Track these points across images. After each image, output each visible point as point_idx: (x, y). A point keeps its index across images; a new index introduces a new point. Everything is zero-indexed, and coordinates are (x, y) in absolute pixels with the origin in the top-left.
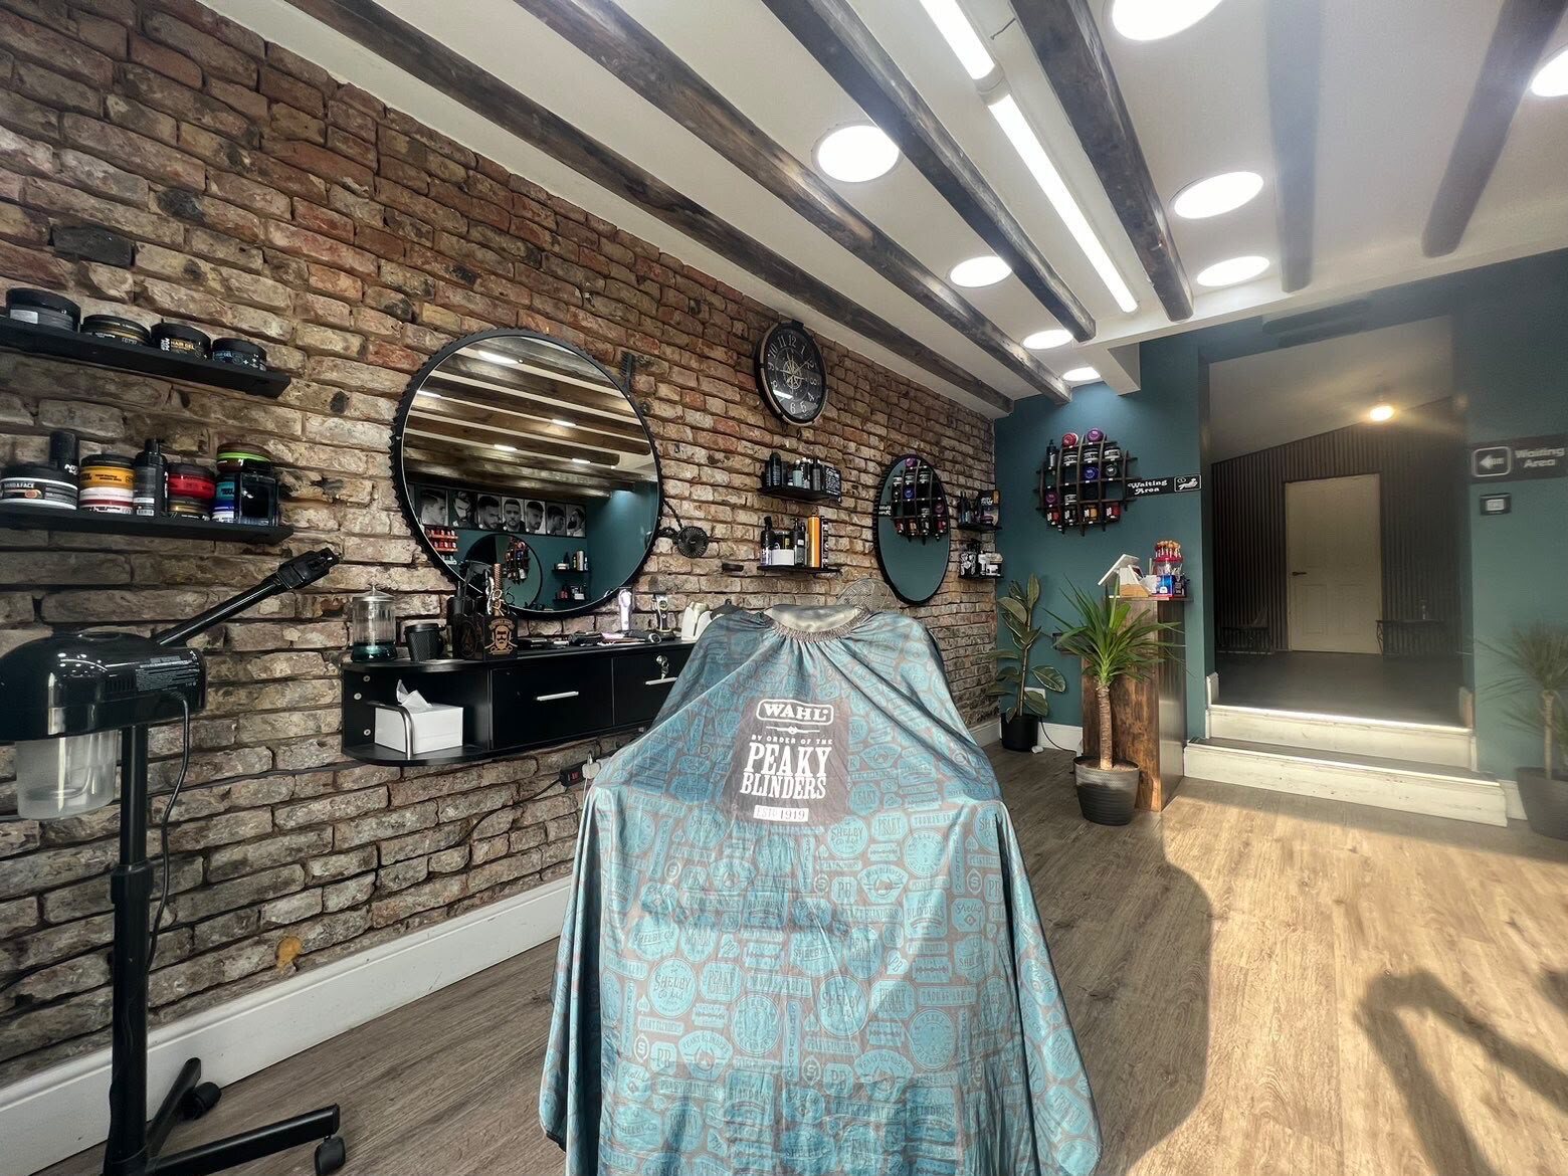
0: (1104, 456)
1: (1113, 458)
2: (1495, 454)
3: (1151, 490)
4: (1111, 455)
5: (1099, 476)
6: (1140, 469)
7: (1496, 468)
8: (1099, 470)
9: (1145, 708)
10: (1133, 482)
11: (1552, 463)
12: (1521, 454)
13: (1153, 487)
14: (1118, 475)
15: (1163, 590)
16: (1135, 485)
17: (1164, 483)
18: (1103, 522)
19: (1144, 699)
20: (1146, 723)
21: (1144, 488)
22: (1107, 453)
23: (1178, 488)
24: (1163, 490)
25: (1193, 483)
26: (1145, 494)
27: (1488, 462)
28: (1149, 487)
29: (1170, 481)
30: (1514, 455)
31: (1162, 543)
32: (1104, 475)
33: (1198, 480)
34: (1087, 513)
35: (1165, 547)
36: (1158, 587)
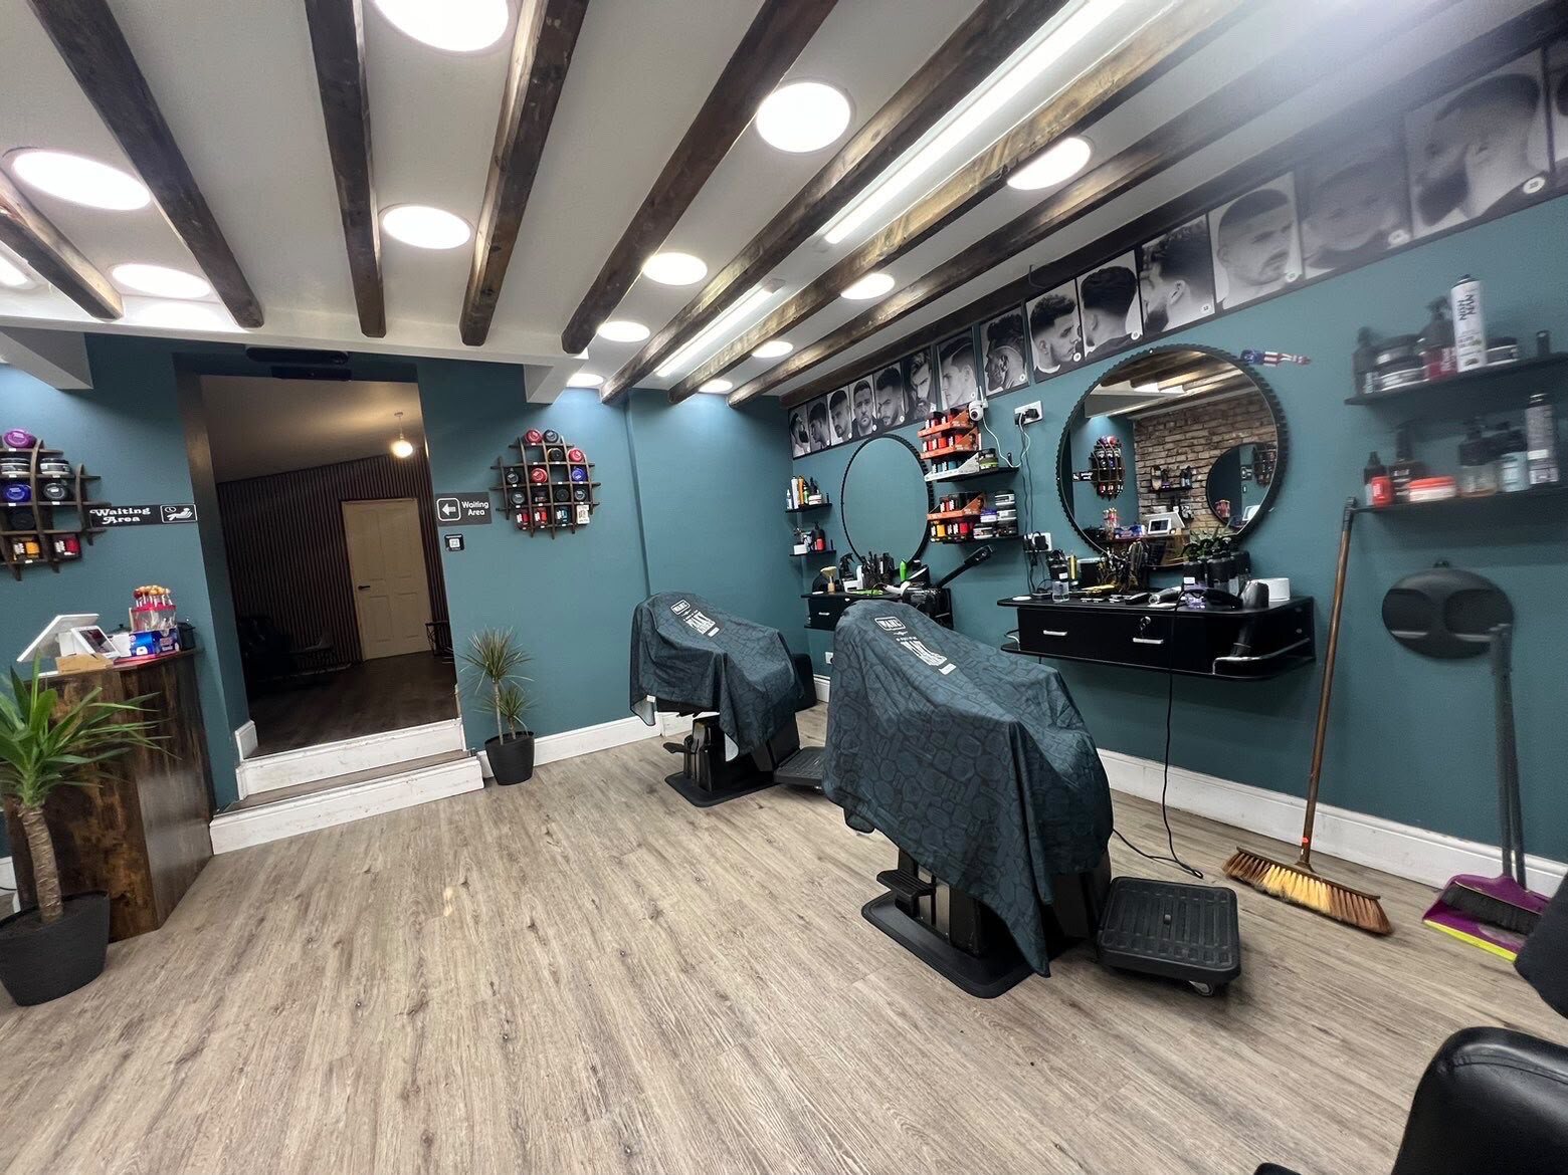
0: (39, 470)
1: (56, 474)
2: (452, 504)
3: (128, 520)
4: (49, 469)
5: (33, 496)
6: (107, 491)
7: (453, 515)
8: (32, 487)
9: (119, 810)
10: (99, 507)
11: (483, 513)
12: (465, 505)
13: (132, 516)
14: (70, 496)
15: (142, 651)
16: (101, 513)
17: (146, 512)
18: (50, 560)
19: (116, 799)
20: (123, 828)
21: (117, 517)
22: (44, 466)
23: (166, 519)
24: (145, 520)
25: (186, 513)
26: (118, 524)
27: (447, 510)
28: (123, 516)
29: (155, 509)
30: (461, 505)
31: (142, 589)
32: (42, 496)
33: (192, 510)
34: (19, 549)
35: (147, 594)
36: (133, 649)
